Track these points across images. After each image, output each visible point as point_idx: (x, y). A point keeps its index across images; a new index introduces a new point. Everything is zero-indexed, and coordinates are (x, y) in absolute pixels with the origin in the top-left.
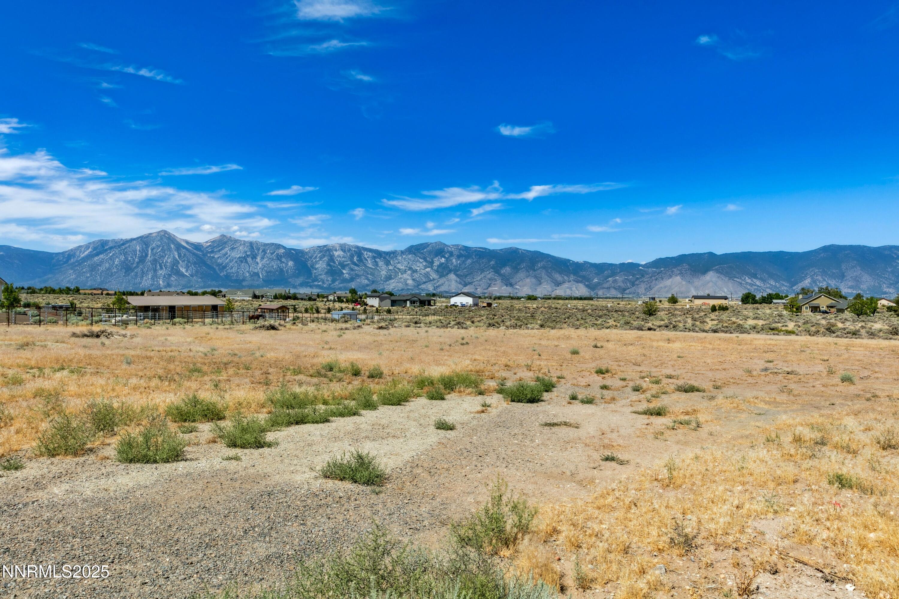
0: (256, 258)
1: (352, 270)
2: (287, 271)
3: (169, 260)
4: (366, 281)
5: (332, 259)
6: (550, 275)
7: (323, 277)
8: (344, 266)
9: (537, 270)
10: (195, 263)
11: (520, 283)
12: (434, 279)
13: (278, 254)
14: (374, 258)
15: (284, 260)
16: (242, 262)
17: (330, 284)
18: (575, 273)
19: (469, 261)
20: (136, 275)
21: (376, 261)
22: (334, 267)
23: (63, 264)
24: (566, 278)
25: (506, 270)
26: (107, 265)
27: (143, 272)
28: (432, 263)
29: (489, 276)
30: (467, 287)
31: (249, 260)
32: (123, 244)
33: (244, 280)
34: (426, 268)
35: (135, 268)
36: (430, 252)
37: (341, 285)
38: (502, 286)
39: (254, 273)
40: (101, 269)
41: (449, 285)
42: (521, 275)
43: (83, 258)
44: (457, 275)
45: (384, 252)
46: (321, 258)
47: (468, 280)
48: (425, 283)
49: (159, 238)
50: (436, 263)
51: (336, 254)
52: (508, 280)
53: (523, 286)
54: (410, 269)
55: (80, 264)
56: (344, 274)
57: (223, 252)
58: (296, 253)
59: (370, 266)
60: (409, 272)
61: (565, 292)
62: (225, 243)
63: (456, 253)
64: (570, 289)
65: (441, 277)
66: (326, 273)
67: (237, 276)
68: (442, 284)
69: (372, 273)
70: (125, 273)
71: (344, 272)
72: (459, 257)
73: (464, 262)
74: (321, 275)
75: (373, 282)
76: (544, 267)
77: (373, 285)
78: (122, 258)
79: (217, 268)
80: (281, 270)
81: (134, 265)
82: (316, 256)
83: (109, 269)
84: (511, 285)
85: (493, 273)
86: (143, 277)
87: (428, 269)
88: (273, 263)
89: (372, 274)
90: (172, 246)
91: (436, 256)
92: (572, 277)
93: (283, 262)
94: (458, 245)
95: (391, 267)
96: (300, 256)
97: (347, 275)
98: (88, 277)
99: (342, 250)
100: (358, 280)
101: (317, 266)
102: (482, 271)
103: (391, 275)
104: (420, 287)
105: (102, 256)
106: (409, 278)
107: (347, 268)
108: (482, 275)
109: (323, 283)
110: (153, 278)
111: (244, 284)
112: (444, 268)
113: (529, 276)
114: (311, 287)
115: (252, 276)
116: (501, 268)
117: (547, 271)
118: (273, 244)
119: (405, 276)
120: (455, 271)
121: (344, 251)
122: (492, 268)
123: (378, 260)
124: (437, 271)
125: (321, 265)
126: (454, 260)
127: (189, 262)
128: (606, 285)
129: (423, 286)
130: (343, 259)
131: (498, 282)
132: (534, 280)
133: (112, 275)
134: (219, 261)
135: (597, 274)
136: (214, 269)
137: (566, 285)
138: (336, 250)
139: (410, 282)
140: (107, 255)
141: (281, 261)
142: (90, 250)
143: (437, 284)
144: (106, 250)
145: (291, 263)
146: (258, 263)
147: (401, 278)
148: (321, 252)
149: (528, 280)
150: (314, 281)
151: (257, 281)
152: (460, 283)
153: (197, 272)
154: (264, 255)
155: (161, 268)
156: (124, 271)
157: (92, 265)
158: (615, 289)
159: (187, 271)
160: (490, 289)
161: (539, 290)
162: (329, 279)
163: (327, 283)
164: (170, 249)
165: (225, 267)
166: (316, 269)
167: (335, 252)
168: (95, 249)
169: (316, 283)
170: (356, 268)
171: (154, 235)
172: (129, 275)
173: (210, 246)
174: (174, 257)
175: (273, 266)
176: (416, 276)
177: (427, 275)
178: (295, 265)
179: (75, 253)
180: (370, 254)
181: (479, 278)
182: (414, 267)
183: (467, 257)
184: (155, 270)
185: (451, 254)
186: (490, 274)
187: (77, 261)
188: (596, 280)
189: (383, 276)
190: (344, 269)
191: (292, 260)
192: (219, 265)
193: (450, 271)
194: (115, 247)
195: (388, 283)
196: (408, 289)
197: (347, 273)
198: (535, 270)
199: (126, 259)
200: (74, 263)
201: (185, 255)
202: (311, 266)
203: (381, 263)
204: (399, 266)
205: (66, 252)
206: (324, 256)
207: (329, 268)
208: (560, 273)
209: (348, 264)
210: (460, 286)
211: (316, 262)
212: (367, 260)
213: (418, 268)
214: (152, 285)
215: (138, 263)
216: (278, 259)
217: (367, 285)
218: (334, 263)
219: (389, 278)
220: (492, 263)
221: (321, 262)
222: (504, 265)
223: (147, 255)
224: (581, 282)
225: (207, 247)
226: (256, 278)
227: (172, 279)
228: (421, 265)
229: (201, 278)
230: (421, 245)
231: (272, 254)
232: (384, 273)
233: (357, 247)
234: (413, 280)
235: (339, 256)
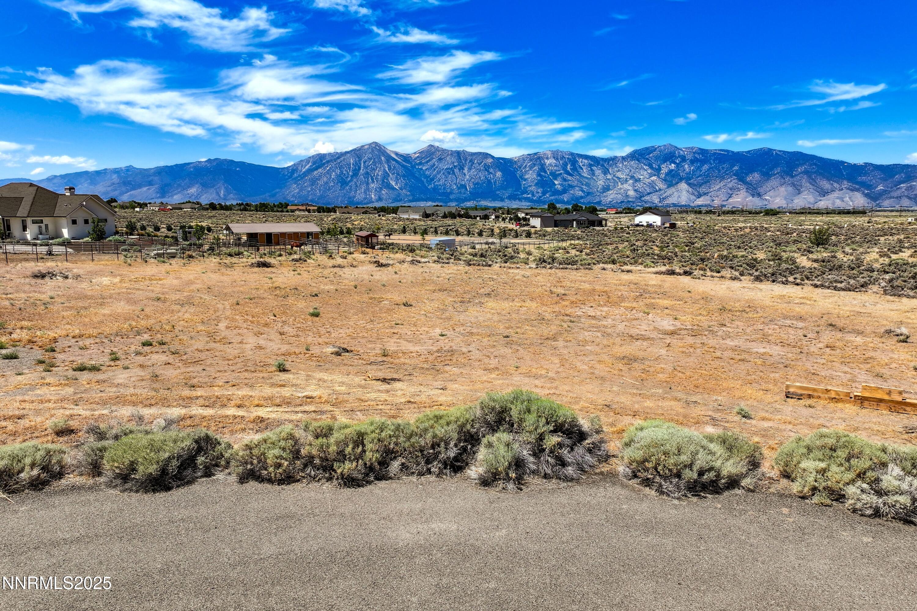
0: (463, 169)
1: (565, 180)
2: (495, 182)
3: (380, 173)
4: (580, 192)
5: (543, 168)
6: (813, 182)
7: (533, 188)
8: (555, 176)
9: (796, 175)
10: (404, 176)
11: (771, 193)
12: (660, 190)
13: (485, 164)
14: (590, 165)
15: (491, 170)
16: (449, 173)
17: (540, 197)
18: (851, 178)
19: (706, 167)
20: (351, 189)
21: (592, 170)
22: (545, 177)
23: (288, 179)
24: (835, 185)
25: (754, 177)
26: (325, 179)
27: (357, 186)
28: (659, 169)
29: (730, 185)
30: (701, 199)
31: (456, 171)
32: (338, 158)
33: (451, 193)
34: (651, 177)
35: (350, 181)
36: (657, 158)
37: (553, 198)
38: (746, 197)
39: (462, 185)
40: (320, 182)
41: (679, 197)
42: (774, 182)
43: (305, 172)
44: (689, 184)
45: (602, 159)
46: (531, 168)
47: (703, 190)
48: (649, 194)
49: (370, 150)
50: (664, 169)
51: (548, 162)
52: (755, 189)
53: (776, 196)
54: (632, 177)
55: (302, 178)
56: (556, 185)
57: (430, 163)
58: (505, 162)
59: (585, 175)
60: (631, 182)
61: (833, 204)
62: (433, 153)
63: (689, 157)
64: (842, 199)
65: (668, 187)
66: (536, 184)
67: (444, 189)
68: (670, 196)
69: (587, 183)
70: (341, 186)
71: (556, 182)
72: (692, 162)
73: (699, 168)
74: (530, 186)
75: (589, 194)
76: (806, 172)
77: (588, 197)
78: (338, 171)
79: (425, 181)
80: (489, 182)
81: (349, 179)
82: (526, 166)
83: (326, 183)
84: (759, 195)
85: (736, 181)
86: (356, 190)
87: (654, 178)
88: (480, 175)
89: (588, 185)
90: (383, 158)
91: (665, 161)
92: (846, 184)
93: (491, 173)
94: (692, 148)
95: (609, 177)
96: (510, 166)
97: (559, 186)
98: (309, 192)
99: (554, 158)
100: (571, 192)
101: (526, 177)
102: (722, 178)
103: (609, 186)
104: (643, 199)
105: (320, 170)
106: (630, 188)
107: (559, 178)
108: (722, 184)
109: (533, 195)
110: (365, 192)
111: (451, 197)
112: (673, 176)
113: (784, 183)
114: (520, 200)
115: (459, 188)
116: (747, 174)
117: (810, 177)
118: (481, 153)
119: (626, 186)
120: (688, 179)
121: (557, 159)
122: (734, 175)
123: (594, 168)
124: (665, 180)
125: (531, 176)
126: (686, 166)
127: (398, 174)
128: (895, 194)
129: (647, 198)
130: (555, 168)
131: (741, 192)
132: (790, 189)
133: (329, 189)
134: (427, 173)
135: (884, 180)
136: (423, 182)
137: (836, 194)
138: (547, 158)
139: (631, 193)
140: (325, 169)
141: (488, 171)
142: (310, 164)
143: (664, 196)
144: (324, 164)
145: (499, 174)
146: (465, 175)
147: (620, 189)
148: (531, 160)
149: (782, 189)
150: (523, 193)
151: (464, 194)
152: (693, 194)
153: (406, 184)
154: (472, 165)
155: (373, 182)
156: (340, 184)
157: (312, 179)
158: (909, 198)
159: (396, 184)
160: (731, 200)
161: (796, 201)
162: (539, 191)
163: (537, 195)
164: (380, 162)
165: (432, 180)
166: (525, 180)
167: (546, 161)
168: (314, 163)
169: (525, 196)
170: (569, 178)
171: (366, 147)
172: (344, 189)
173: (418, 157)
174: (384, 169)
175: (480, 177)
176: (639, 185)
177: (652, 185)
178: (503, 176)
179: (297, 168)
180: (586, 161)
181: (718, 187)
182: (637, 176)
183: (703, 162)
184: (368, 184)
185: (684, 159)
186: (732, 182)
187: (299, 176)
188: (880, 187)
189: (600, 187)
190: (556, 179)
191: (500, 170)
192: (427, 177)
193: (681, 179)
194: (331, 160)
195: (605, 194)
196: (628, 201)
197: (559, 184)
198: (792, 177)
199: (342, 172)
200: (297, 177)
201: (394, 167)
202: (521, 177)
203: (598, 172)
204: (619, 174)
205: (290, 167)
206: (535, 165)
207: (539, 178)
208: (829, 179)
209: (561, 174)
210: (693, 197)
211: (526, 172)
212: (582, 169)
213: (642, 177)
214: (365, 198)
215: (352, 176)
216: (486, 170)
217: (582, 197)
218: (545, 172)
219: (606, 189)
220: (736, 168)
221: (531, 172)
222: (752, 171)
223: (360, 168)
224: (857, 190)
225: (415, 159)
226: (463, 191)
227: (383, 192)
228: (646, 173)
229: (409, 191)
230: (647, 149)
231: (479, 164)
232: (601, 183)
233: (572, 154)
234: (635, 190)
235: (550, 165)
